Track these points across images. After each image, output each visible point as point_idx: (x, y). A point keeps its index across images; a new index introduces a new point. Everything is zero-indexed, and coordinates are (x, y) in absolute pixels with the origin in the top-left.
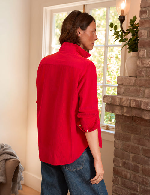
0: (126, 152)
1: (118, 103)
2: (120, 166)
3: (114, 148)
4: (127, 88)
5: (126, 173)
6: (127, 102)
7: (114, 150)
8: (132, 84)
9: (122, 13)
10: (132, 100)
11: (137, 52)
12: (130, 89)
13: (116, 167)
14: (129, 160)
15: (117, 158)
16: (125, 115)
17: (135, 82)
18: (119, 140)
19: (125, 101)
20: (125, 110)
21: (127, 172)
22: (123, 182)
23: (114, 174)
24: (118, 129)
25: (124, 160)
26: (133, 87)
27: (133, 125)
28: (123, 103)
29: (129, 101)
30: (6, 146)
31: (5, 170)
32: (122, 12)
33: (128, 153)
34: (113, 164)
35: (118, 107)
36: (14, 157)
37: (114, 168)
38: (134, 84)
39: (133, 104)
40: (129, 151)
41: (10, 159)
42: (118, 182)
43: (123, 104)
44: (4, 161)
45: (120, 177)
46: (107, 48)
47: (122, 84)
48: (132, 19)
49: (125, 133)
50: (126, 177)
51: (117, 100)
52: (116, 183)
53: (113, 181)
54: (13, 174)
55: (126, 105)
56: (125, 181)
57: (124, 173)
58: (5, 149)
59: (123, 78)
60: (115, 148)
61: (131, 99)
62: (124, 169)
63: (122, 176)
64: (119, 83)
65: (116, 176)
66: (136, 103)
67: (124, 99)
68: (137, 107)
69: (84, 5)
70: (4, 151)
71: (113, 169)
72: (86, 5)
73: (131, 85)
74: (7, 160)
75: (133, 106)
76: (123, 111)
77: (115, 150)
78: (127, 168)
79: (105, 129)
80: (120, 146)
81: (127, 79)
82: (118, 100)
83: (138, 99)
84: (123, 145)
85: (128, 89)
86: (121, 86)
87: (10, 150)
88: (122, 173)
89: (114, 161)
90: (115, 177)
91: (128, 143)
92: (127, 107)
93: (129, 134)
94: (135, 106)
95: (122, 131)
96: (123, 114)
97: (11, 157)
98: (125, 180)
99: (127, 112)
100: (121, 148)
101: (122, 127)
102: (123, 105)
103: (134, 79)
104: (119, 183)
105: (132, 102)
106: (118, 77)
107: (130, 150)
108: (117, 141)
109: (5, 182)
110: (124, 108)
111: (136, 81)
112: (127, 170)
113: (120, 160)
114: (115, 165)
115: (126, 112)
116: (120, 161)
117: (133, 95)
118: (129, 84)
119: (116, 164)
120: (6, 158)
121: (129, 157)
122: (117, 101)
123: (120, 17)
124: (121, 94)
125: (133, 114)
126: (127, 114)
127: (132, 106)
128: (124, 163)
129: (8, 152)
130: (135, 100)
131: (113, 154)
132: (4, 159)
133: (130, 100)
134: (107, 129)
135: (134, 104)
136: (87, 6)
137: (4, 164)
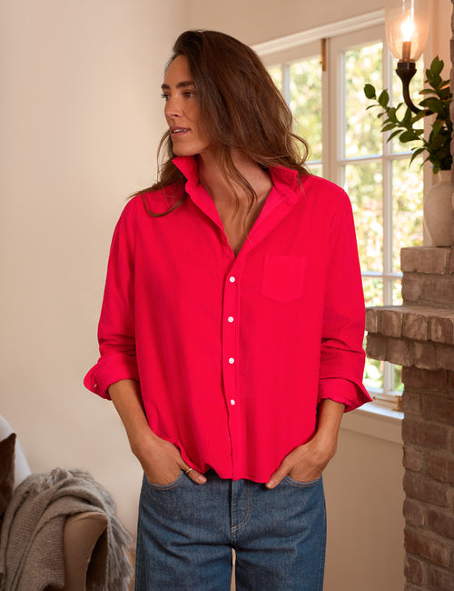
0: (435, 483)
1: (396, 332)
2: (421, 527)
3: (403, 471)
4: (428, 283)
5: (439, 548)
6: (419, 327)
7: (403, 476)
8: (441, 269)
9: (404, 53)
10: (433, 321)
11: (449, 169)
12: (435, 285)
13: (412, 529)
14: (444, 507)
15: (411, 501)
16: (420, 366)
17: (448, 264)
18: (416, 443)
19: (416, 323)
20: (419, 351)
21: (442, 545)
22: (432, 576)
23: (407, 550)
24: (409, 411)
25: (433, 508)
26: (443, 280)
27: (450, 399)
28: (409, 329)
29: (425, 325)
30: (76, 473)
31: (63, 549)
32: (407, 48)
33: (440, 485)
34: (404, 520)
35: (399, 342)
36: (91, 507)
37: (406, 532)
38: (447, 269)
39: (436, 331)
40: (444, 478)
41: (80, 513)
42: (420, 576)
43: (411, 335)
44: (59, 521)
45: (424, 559)
46: (391, 161)
47: (415, 271)
48: (429, 68)
49: (429, 423)
50: (438, 561)
51: (394, 323)
52: (415, 579)
53: (407, 573)
54: (89, 560)
55: (419, 337)
56: (436, 571)
57: (433, 547)
58: (65, 485)
59: (417, 252)
60: (406, 469)
61: (431, 318)
62: (433, 535)
63: (429, 555)
64: (406, 269)
65: (414, 558)
66: (443, 331)
67: (411, 318)
68: (448, 342)
69: (324, 41)
70: (62, 490)
71: (403, 536)
72: (329, 39)
73: (437, 272)
74: (68, 516)
75: (437, 338)
76: (414, 354)
77: (405, 475)
78: (440, 533)
79: (394, 410)
80: (419, 463)
81: (428, 256)
82: (395, 321)
83: (448, 317)
84: (427, 460)
85: (431, 284)
86: (411, 278)
87: (83, 484)
88: (428, 547)
89: (405, 512)
90: (409, 560)
91: (440, 453)
92: (421, 342)
93: (440, 425)
94: (442, 340)
95: (423, 416)
96: (413, 366)
97: (84, 506)
98: (439, 570)
99: (425, 359)
100: (422, 469)
101: (421, 405)
102: (411, 337)
103: (445, 252)
104: (421, 580)
105: (433, 327)
106: (402, 249)
107: (446, 476)
108: (410, 449)
109: (63, 584)
110: (414, 346)
111: (450, 258)
112: (442, 540)
113: (421, 507)
114: (407, 522)
115: (422, 356)
116: (422, 509)
117: (445, 304)
118: (434, 269)
119: (410, 518)
120: (66, 511)
121: (445, 498)
122: (393, 326)
123: (399, 64)
124: (412, 302)
125: (441, 364)
126: (425, 362)
127: (433, 339)
128: (433, 518)
129: (73, 491)
130: (440, 321)
131: (402, 487)
132: (60, 515)
133: (429, 320)
134: (399, 411)
135: (440, 333)
136: (332, 40)
137: (59, 528)
